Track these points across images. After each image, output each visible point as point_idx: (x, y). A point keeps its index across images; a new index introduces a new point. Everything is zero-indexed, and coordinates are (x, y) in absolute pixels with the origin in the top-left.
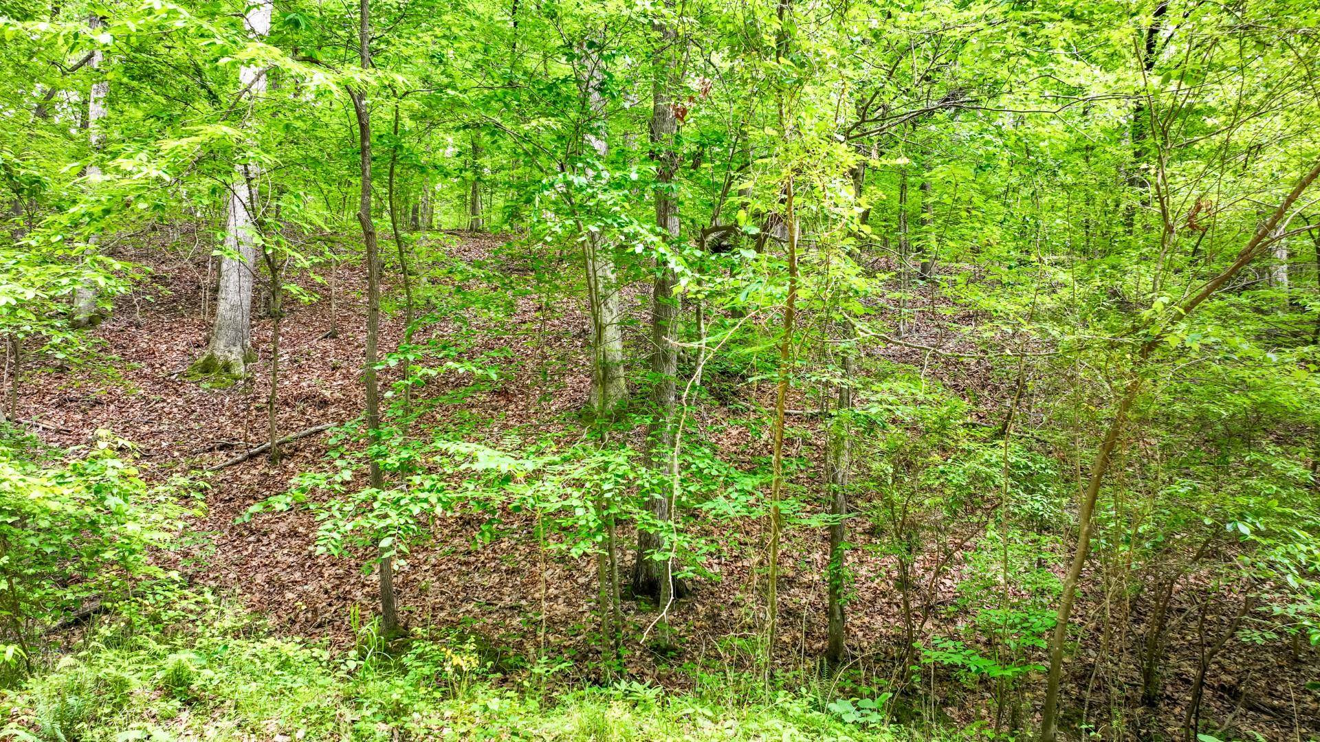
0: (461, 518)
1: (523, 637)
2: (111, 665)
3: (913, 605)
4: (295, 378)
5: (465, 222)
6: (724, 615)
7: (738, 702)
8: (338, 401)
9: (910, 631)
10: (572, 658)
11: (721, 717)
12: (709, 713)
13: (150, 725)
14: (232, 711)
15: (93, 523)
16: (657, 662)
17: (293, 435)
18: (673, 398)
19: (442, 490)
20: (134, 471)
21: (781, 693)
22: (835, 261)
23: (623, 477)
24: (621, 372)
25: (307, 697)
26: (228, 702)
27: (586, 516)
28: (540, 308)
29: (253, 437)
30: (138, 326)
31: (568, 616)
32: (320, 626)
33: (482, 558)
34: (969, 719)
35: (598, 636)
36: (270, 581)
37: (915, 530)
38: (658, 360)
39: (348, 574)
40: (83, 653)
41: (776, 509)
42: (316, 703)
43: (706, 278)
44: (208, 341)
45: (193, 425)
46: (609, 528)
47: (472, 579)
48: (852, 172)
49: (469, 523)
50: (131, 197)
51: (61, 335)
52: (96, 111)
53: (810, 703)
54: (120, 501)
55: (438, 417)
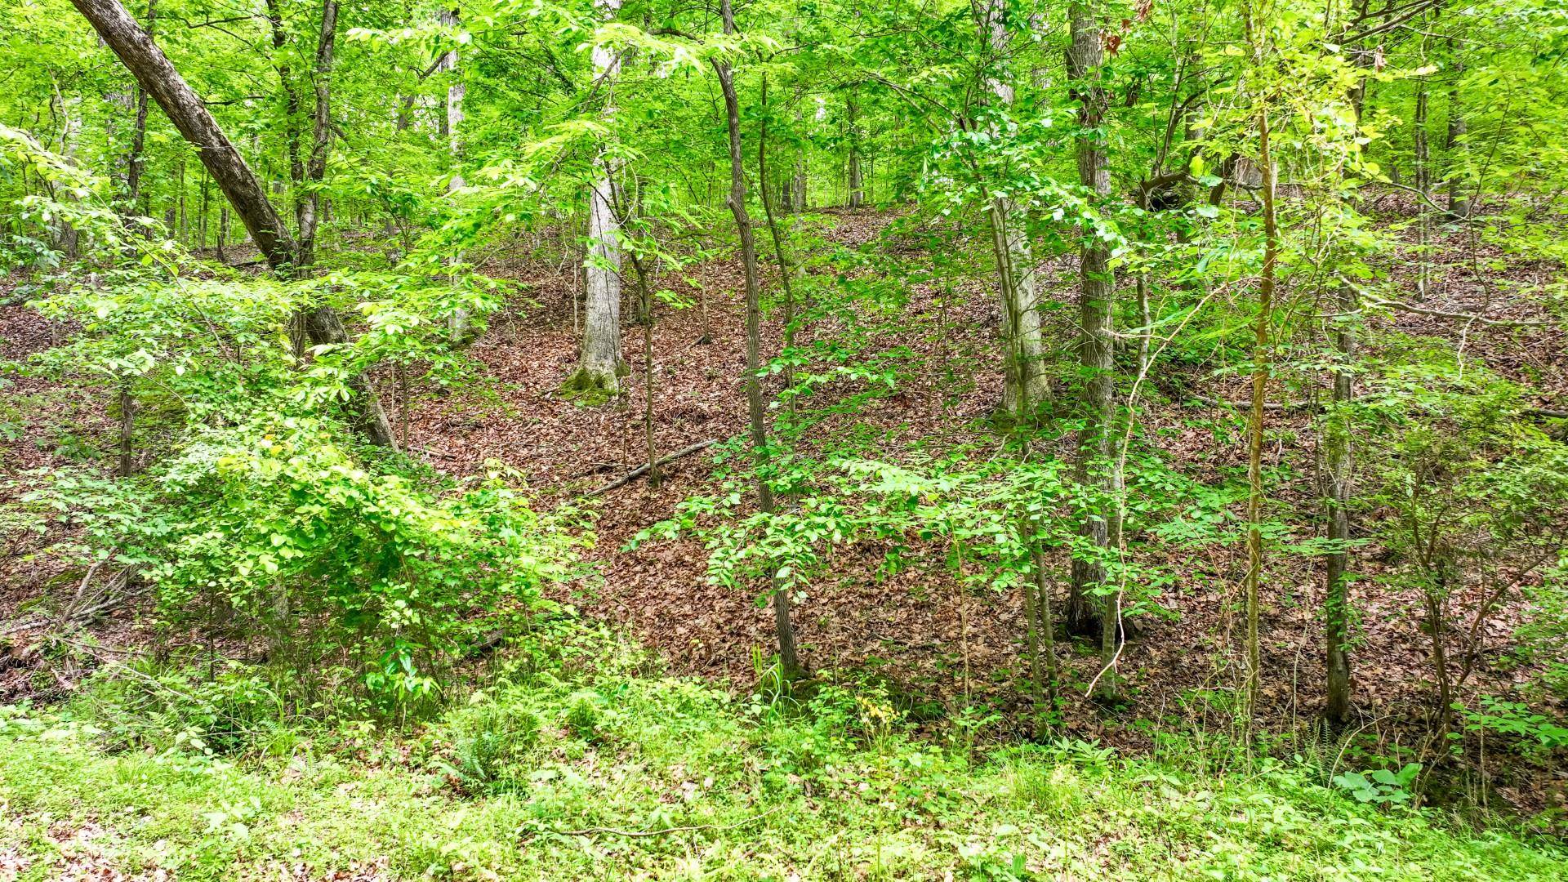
0: (859, 544)
1: (939, 681)
2: (518, 701)
3: (1447, 653)
4: (670, 391)
5: (844, 196)
6: (1186, 661)
7: (1212, 770)
8: (717, 414)
9: (1445, 687)
10: (998, 707)
11: (1191, 787)
12: (1176, 782)
13: (561, 766)
14: (638, 755)
15: (490, 555)
16: (1102, 716)
17: (672, 454)
18: (1109, 397)
19: (840, 514)
20: (524, 501)
21: (1269, 761)
22: (1329, 212)
23: (1054, 494)
24: (1042, 366)
25: (713, 743)
26: (633, 745)
27: (1008, 542)
28: (937, 294)
29: (631, 458)
30: (509, 343)
31: (991, 658)
32: (714, 664)
33: (886, 590)
34: (1536, 805)
35: (1029, 683)
36: (659, 615)
37: (1449, 556)
38: (1089, 351)
39: (740, 607)
40: (492, 689)
41: (1255, 532)
42: (722, 750)
43: (1151, 246)
44: (578, 354)
45: (571, 447)
46: (1036, 557)
47: (876, 614)
48: (1351, 93)
49: (868, 550)
50: (499, 208)
51: (442, 360)
52: (455, 116)
53: (1308, 775)
54: (514, 533)
55: (827, 428)
